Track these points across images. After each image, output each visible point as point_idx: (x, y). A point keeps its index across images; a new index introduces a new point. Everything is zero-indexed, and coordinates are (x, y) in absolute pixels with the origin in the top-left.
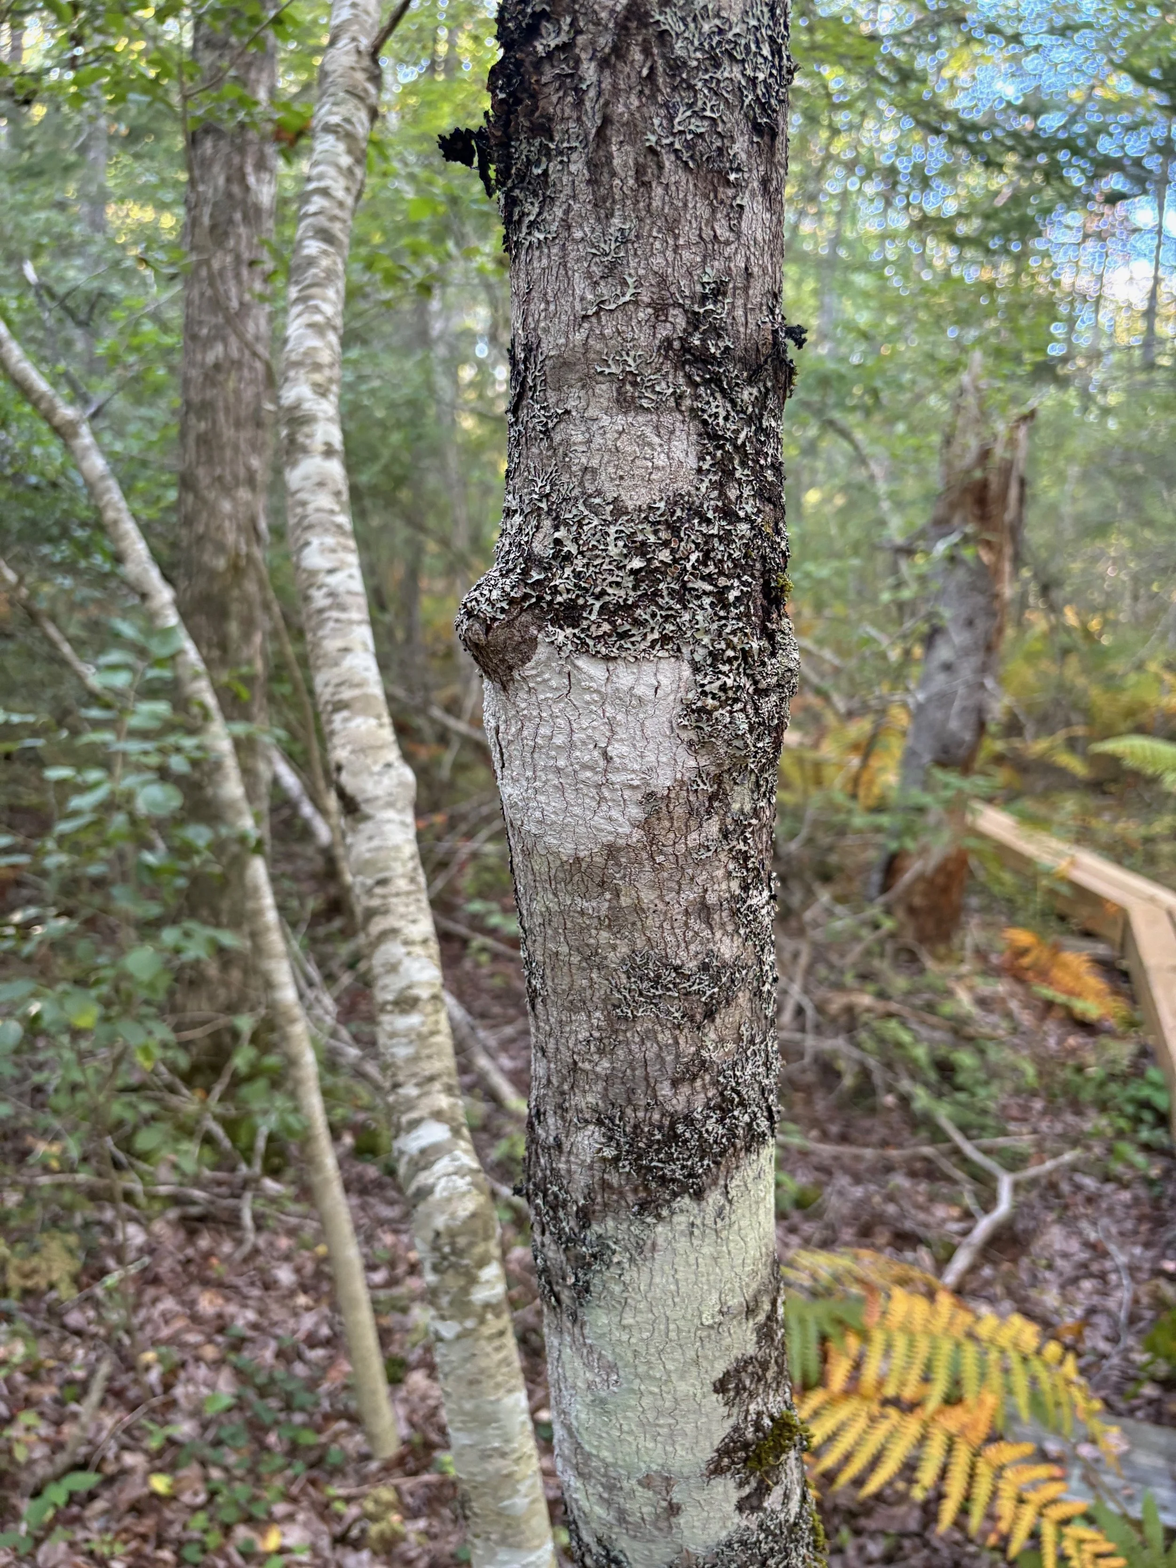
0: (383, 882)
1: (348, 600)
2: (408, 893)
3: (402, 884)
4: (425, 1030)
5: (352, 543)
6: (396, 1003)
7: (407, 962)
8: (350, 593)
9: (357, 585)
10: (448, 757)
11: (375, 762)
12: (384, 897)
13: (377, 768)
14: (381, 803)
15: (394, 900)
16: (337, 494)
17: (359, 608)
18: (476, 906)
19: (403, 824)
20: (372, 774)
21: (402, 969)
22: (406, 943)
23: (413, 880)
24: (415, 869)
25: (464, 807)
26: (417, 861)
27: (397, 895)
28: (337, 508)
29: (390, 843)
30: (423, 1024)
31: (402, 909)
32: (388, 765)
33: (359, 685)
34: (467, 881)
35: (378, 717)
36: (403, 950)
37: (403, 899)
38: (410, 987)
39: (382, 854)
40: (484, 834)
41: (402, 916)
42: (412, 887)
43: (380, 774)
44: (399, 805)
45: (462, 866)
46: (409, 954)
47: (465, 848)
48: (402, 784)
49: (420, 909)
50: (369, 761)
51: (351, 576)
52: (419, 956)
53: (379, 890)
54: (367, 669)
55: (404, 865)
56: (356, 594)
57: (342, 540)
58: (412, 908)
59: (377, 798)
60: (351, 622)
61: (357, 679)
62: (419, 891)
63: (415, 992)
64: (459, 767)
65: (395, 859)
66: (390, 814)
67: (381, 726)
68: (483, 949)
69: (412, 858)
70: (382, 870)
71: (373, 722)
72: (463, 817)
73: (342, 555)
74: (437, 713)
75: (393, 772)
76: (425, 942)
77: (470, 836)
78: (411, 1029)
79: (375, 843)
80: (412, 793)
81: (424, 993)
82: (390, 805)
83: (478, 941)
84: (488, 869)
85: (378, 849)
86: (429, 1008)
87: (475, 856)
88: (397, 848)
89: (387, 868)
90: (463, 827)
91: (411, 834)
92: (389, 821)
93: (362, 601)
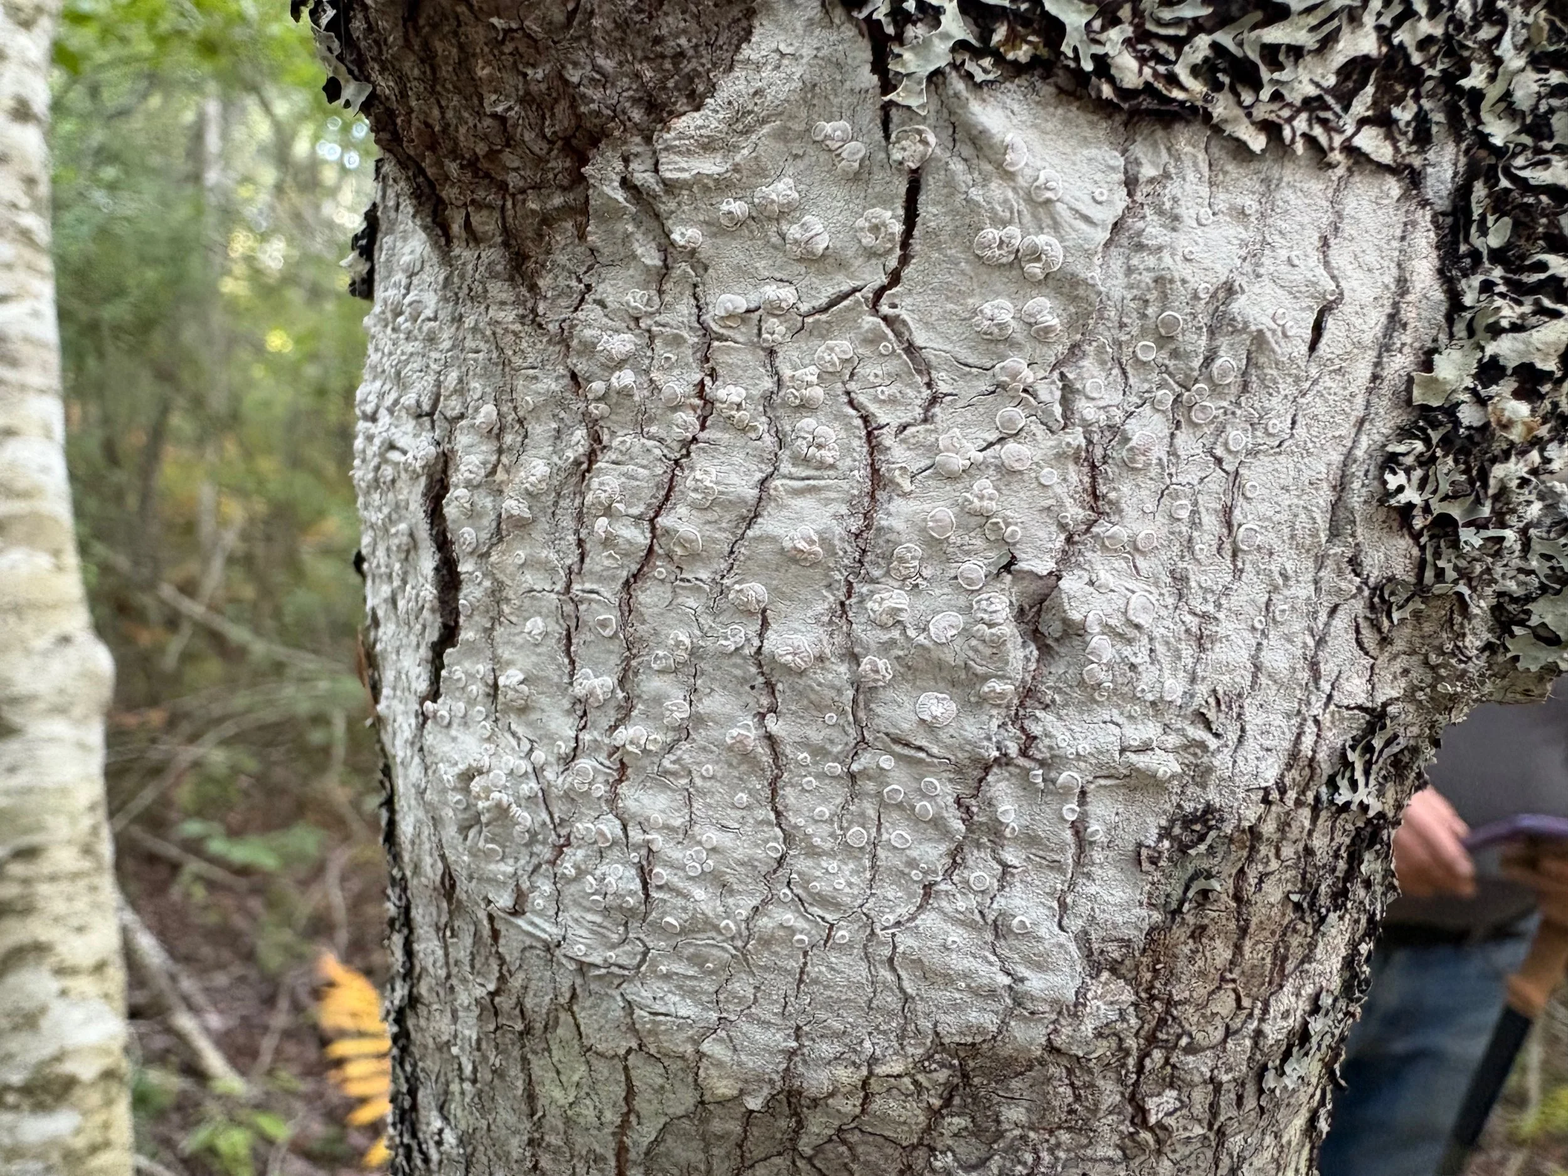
0: (28, 854)
1: (24, 351)
2: (75, 876)
3: (65, 858)
4: (79, 1143)
5: (46, 264)
6: (27, 1090)
7: (58, 1008)
8: (27, 339)
9: (48, 329)
10: (175, 645)
11: (39, 632)
12: (26, 881)
13: (41, 643)
14: (40, 706)
15: (44, 889)
16: (30, 182)
17: (44, 368)
18: (193, 828)
19: (82, 746)
20: (28, 652)
21: (45, 1023)
22: (61, 971)
23: (87, 850)
24: (95, 830)
25: (189, 702)
26: (101, 813)
27: (53, 878)
28: (24, 201)
29: (49, 782)
30: (78, 1131)
31: (59, 906)
32: (65, 640)
33: (25, 495)
34: (184, 794)
35: (56, 553)
36: (55, 985)
37: (64, 886)
38: (59, 1058)
39: (32, 801)
40: (211, 737)
41: (57, 920)
42: (86, 864)
43: (46, 654)
44: (78, 711)
45: (179, 777)
46: (63, 993)
47: (188, 754)
48: (88, 675)
49: (96, 906)
50: (27, 629)
51: (36, 314)
52: (83, 997)
53: (17, 869)
54: (45, 469)
55: (73, 819)
56: (42, 345)
57: (28, 254)
58: (81, 904)
59: (32, 698)
60: (23, 388)
61: (21, 484)
62: (99, 869)
63: (69, 1067)
64: (188, 657)
65: (56, 812)
66: (58, 727)
67: (59, 569)
68: (198, 878)
69: (92, 808)
70: (28, 830)
71: (44, 561)
72: (187, 715)
73: (21, 275)
74: (167, 591)
75: (70, 652)
76: (99, 968)
77: (193, 738)
78: (53, 1143)
79: (20, 780)
80: (105, 692)
81: (86, 1070)
82: (60, 710)
83: (193, 866)
84: (211, 779)
85: (27, 791)
86: (94, 1098)
87: (197, 764)
88: (64, 791)
89: (40, 828)
90: (186, 728)
91: (96, 762)
92: (51, 740)
93: (53, 359)
